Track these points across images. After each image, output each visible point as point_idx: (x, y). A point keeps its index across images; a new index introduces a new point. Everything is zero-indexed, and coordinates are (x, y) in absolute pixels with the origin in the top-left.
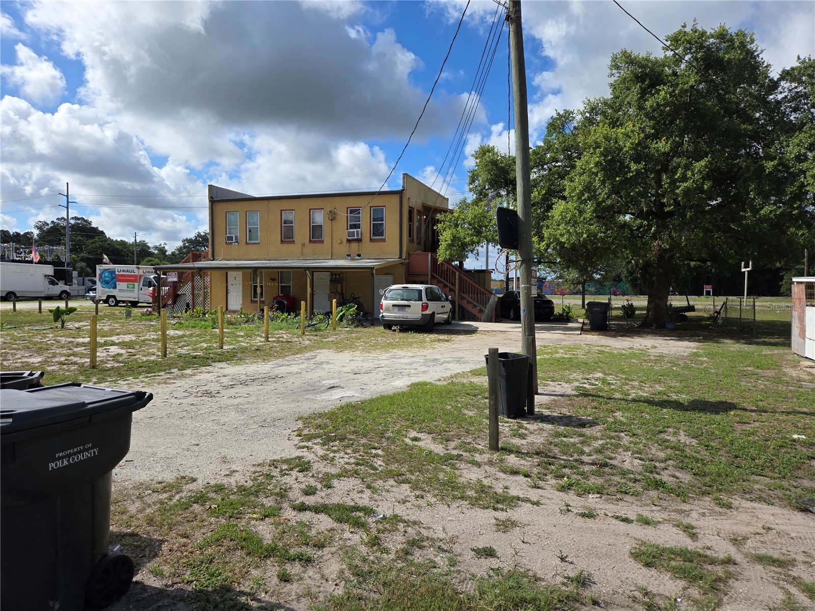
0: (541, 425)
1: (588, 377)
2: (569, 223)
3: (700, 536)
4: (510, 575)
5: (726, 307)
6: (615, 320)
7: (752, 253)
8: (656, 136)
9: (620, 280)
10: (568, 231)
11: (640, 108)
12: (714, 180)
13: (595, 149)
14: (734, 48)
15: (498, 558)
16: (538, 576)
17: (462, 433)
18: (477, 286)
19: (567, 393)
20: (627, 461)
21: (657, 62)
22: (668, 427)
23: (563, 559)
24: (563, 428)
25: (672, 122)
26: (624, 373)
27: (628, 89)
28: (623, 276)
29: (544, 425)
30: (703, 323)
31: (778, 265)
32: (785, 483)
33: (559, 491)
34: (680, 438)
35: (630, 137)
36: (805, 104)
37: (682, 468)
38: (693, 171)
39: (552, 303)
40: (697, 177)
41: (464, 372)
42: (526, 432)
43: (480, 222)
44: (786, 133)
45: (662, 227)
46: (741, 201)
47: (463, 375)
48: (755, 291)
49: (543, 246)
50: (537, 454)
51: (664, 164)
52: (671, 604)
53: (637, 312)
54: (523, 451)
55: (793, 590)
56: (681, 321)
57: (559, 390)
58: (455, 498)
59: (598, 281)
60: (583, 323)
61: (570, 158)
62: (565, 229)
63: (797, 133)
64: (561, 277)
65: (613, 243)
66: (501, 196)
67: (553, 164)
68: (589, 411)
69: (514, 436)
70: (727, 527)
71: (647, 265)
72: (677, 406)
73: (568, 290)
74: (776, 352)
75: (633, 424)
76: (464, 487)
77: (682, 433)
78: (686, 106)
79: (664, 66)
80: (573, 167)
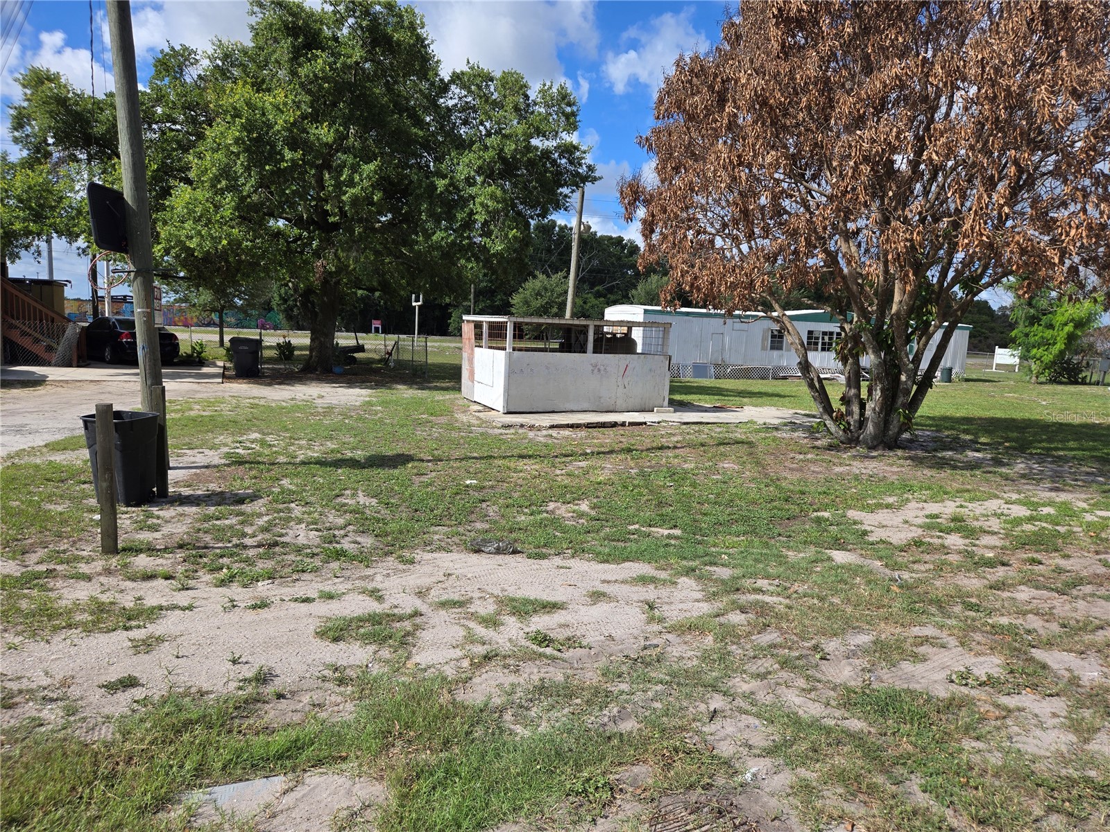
0: (180, 509)
1: (241, 439)
2: (199, 220)
3: (386, 597)
4: (164, 701)
5: (398, 348)
6: (268, 363)
7: (425, 285)
8: (315, 118)
9: (270, 309)
10: (199, 233)
11: (294, 73)
12: (385, 191)
13: (234, 117)
14: (402, 27)
15: (143, 686)
16: (204, 690)
17: (49, 539)
18: (39, 307)
19: (213, 463)
20: (302, 535)
21: (313, 14)
22: (345, 489)
23: (234, 662)
24: (213, 508)
25: (334, 104)
26: (287, 430)
27: (276, 41)
28: (274, 304)
29: (186, 508)
30: (374, 366)
31: (448, 300)
32: (461, 529)
33: (217, 586)
34: (358, 499)
35: (282, 112)
36: (475, 119)
37: (363, 532)
38: (361, 175)
39: (176, 338)
40: (366, 183)
41: (33, 448)
42: (159, 521)
43: (40, 198)
44: (457, 149)
45: (327, 242)
46: (411, 220)
47: (32, 451)
48: (426, 330)
49: (159, 251)
50: (181, 547)
51: (324, 159)
52: (363, 672)
53: (296, 353)
54: (158, 547)
55: (472, 625)
56: (349, 364)
57: (200, 459)
58: (56, 629)
59: (241, 309)
60: (224, 367)
61: (194, 121)
62: (193, 229)
63: (467, 152)
64: (185, 300)
65: (263, 257)
66: (78, 161)
67: (168, 125)
68: (247, 483)
69: (141, 529)
70: (411, 582)
71: (309, 291)
72: (353, 464)
73: (195, 320)
74: (448, 397)
75: (305, 490)
76: (69, 612)
77: (360, 494)
78: (350, 86)
79: (322, 24)
80: (201, 137)
